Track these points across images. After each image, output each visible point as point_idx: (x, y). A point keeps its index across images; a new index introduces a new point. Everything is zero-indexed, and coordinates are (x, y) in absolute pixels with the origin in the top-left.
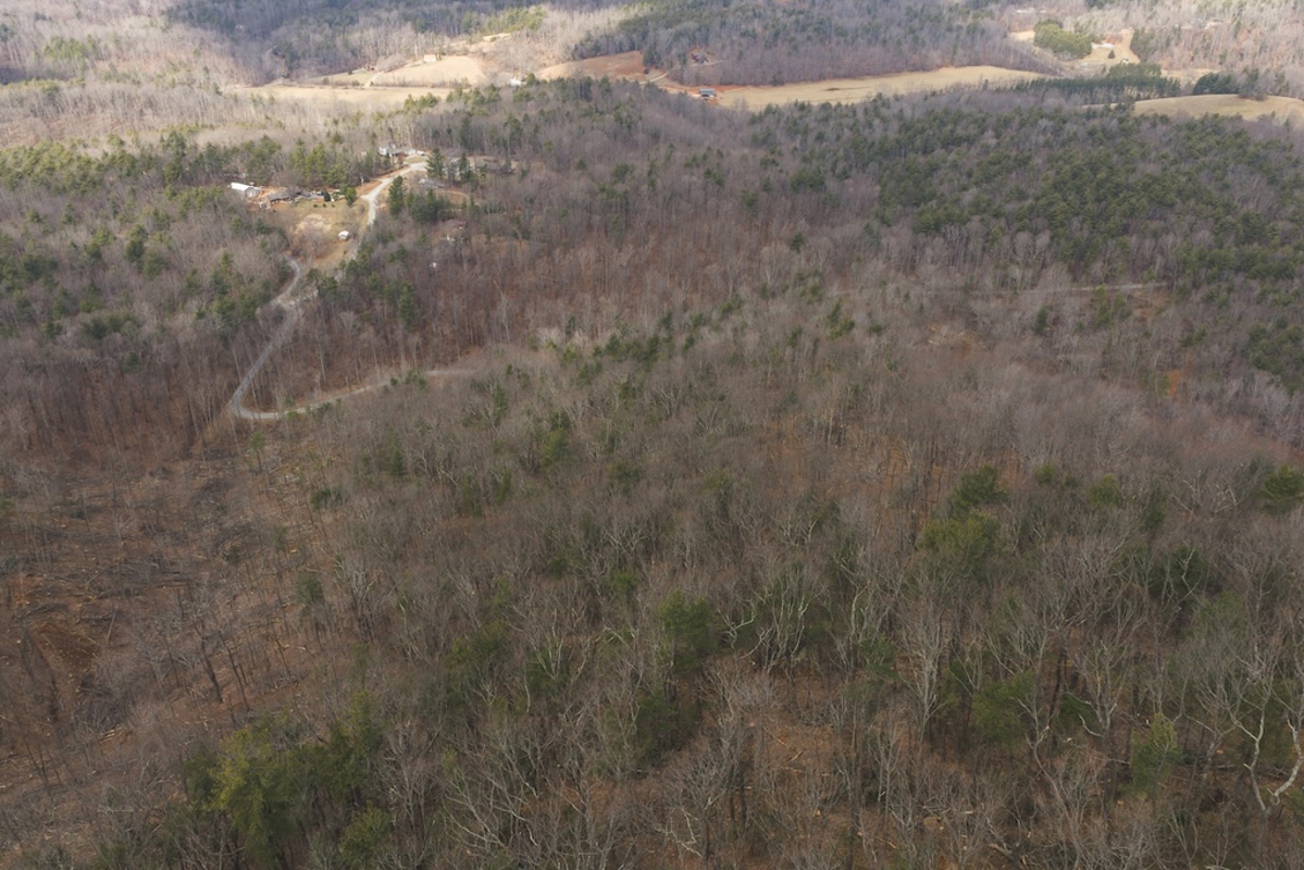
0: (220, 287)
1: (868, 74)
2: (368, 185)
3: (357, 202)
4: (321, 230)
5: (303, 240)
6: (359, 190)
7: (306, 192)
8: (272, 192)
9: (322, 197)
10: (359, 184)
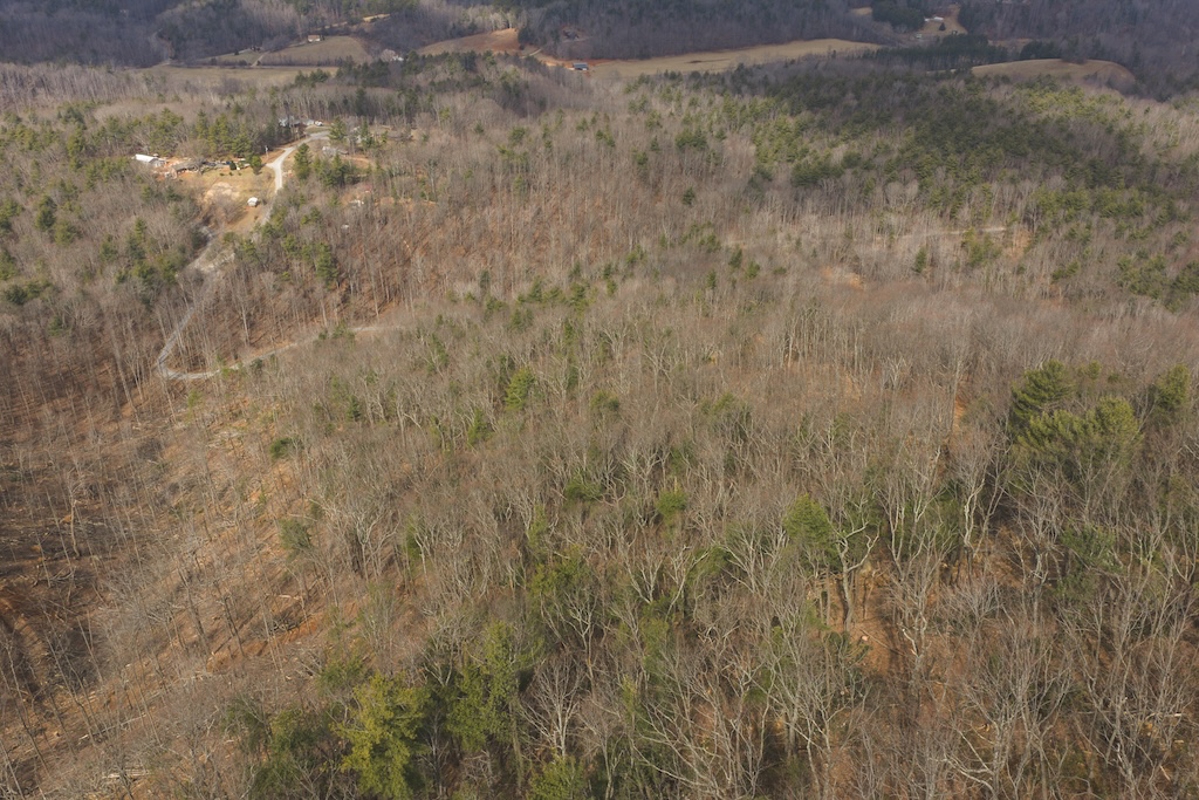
0: (136, 252)
1: (727, 48)
2: (273, 154)
3: (263, 170)
4: (229, 197)
5: (213, 207)
6: (264, 159)
7: (210, 161)
8: (176, 162)
9: (228, 167)
10: (263, 153)
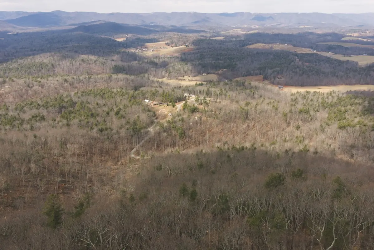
0: (135, 123)
1: (331, 85)
2: (179, 103)
3: (175, 107)
4: (164, 113)
5: (159, 115)
6: (176, 104)
7: (163, 103)
8: (155, 103)
9: (167, 105)
